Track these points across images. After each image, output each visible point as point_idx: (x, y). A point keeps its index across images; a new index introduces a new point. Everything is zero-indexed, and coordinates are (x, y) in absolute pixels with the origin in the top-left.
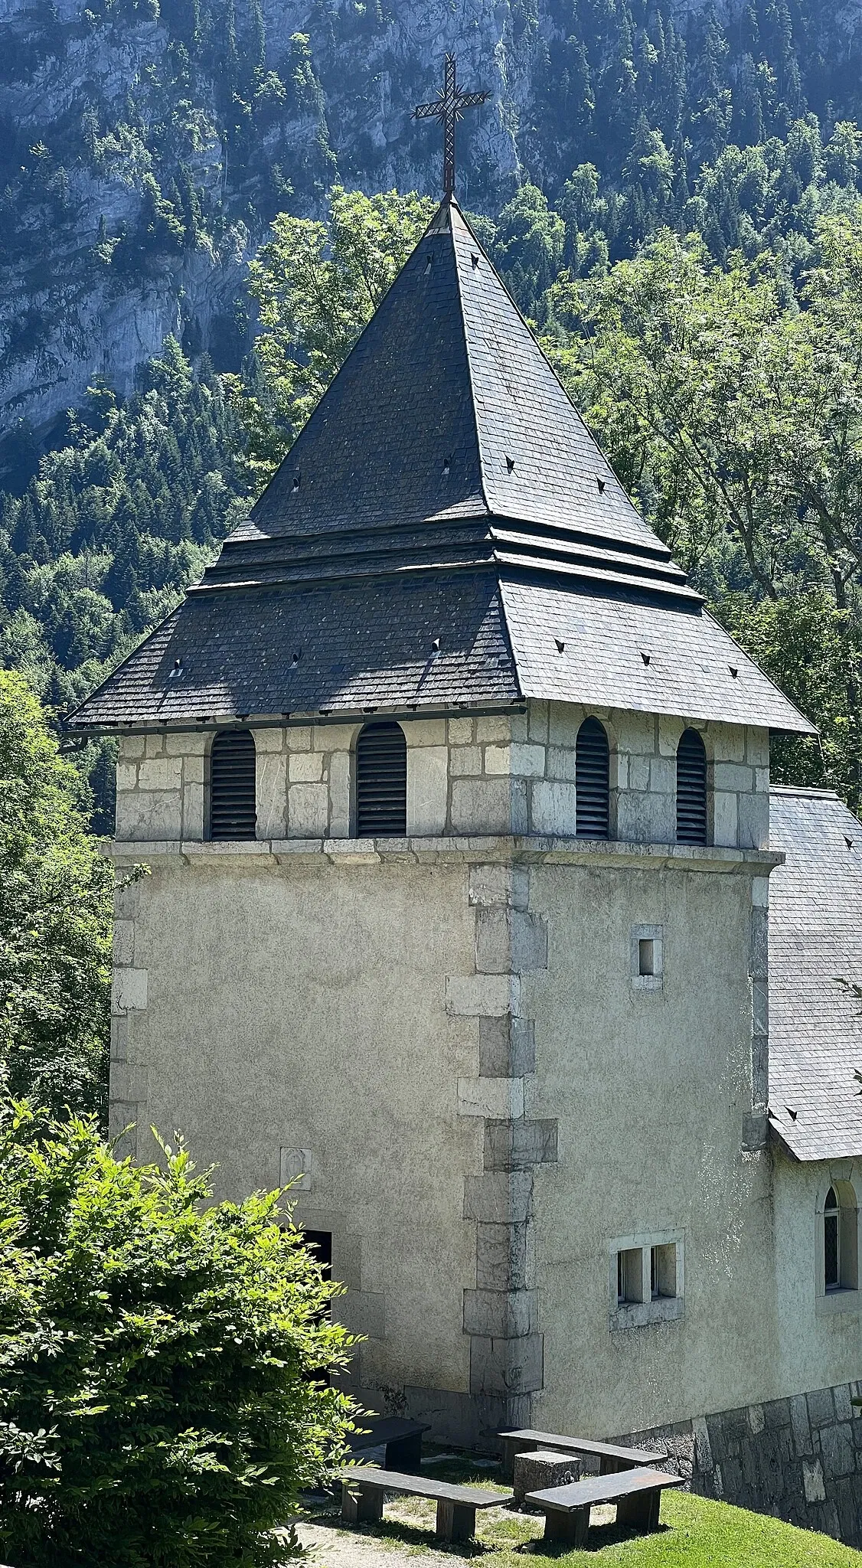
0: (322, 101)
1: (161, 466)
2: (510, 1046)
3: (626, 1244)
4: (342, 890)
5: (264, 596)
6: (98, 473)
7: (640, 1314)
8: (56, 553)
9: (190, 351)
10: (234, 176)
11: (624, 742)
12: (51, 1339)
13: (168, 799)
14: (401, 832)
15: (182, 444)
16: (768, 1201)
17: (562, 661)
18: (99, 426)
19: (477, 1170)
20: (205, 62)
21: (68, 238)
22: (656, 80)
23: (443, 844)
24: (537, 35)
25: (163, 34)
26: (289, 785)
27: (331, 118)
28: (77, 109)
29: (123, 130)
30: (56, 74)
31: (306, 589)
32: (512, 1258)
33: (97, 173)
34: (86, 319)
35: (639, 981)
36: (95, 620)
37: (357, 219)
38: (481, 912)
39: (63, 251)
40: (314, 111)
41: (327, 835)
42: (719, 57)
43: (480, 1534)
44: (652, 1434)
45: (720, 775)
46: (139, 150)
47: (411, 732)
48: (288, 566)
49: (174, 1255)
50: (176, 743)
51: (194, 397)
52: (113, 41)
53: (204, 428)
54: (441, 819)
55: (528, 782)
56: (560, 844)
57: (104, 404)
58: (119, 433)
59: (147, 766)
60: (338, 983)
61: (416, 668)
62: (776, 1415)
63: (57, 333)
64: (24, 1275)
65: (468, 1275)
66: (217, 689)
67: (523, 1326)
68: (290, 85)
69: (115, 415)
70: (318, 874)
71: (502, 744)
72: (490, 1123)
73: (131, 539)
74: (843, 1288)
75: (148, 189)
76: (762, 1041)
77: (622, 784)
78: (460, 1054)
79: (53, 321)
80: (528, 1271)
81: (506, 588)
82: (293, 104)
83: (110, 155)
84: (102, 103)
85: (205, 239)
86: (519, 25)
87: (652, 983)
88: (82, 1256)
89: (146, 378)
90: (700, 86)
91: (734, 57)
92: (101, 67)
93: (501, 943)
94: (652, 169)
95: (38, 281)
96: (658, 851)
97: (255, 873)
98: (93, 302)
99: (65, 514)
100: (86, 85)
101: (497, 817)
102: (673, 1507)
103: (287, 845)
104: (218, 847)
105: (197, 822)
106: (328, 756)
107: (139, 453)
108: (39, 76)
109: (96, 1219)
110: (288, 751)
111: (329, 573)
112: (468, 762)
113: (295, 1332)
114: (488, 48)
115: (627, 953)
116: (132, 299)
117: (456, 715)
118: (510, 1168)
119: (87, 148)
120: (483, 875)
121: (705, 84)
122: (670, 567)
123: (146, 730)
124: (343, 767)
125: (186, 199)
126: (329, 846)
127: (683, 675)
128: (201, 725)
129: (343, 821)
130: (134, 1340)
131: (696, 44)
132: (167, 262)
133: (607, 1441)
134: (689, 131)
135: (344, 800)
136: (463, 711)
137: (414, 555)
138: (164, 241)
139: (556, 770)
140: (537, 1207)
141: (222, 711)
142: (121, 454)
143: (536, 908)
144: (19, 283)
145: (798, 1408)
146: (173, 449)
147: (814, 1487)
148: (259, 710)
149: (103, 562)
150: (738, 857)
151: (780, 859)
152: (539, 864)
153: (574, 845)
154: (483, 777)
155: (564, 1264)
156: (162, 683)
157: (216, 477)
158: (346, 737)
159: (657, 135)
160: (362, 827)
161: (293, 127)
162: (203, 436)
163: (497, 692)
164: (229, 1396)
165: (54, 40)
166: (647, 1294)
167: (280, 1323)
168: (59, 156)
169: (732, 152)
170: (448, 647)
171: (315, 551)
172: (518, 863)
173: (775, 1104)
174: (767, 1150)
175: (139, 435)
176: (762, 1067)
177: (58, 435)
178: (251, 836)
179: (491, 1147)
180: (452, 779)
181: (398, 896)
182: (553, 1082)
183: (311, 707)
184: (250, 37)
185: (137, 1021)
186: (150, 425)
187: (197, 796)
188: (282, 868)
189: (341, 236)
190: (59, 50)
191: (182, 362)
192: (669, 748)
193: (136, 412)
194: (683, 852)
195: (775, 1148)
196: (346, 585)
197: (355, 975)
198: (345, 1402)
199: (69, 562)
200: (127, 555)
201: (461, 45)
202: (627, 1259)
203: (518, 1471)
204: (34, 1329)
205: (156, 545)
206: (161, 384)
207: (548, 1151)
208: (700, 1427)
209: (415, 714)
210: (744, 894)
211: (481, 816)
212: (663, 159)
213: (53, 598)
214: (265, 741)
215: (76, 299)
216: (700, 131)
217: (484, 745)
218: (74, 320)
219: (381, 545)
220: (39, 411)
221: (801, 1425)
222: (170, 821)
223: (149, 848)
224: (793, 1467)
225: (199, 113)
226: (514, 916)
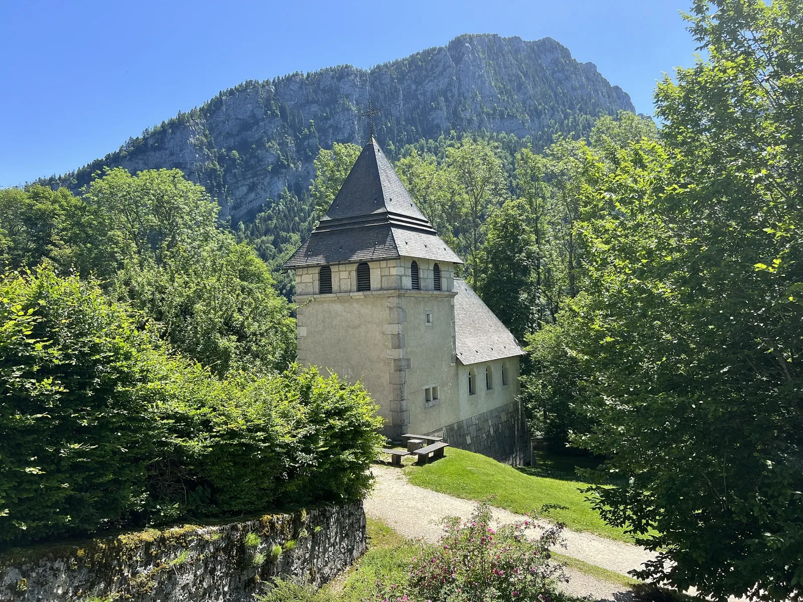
0: (317, 135)
1: (284, 216)
2: (399, 341)
3: (427, 387)
4: (355, 305)
5: (331, 233)
6: (270, 218)
7: (431, 404)
8: (261, 236)
9: (290, 190)
10: (298, 151)
11: (422, 266)
12: (311, 429)
13: (309, 284)
14: (369, 290)
15: (289, 211)
16: (457, 374)
17: (407, 247)
18: (270, 207)
19: (392, 371)
20: (290, 126)
21: (261, 165)
22: (390, 130)
23: (381, 292)
24: (364, 120)
25: (281, 121)
26: (340, 280)
27: (319, 139)
28: (262, 137)
29: (273, 141)
30: (257, 130)
31: (341, 231)
32: (402, 392)
33: (267, 151)
34: (265, 184)
35: (427, 324)
36: (271, 251)
37: (340, 150)
38: (390, 308)
39: (260, 168)
40: (315, 137)
41: (350, 292)
42: (404, 126)
43: (402, 462)
44: (434, 432)
45: (443, 274)
46: (276, 146)
47: (371, 265)
48: (336, 226)
49: (340, 403)
50: (311, 271)
51: (291, 201)
52: (270, 122)
53: (293, 208)
54: (379, 286)
55: (401, 276)
56: (409, 291)
57: (271, 202)
58: (274, 209)
59: (303, 277)
60: (355, 328)
61: (372, 249)
62: (460, 425)
63: (259, 187)
64: (302, 411)
65: (391, 397)
66: (321, 257)
67: (405, 409)
68: (310, 131)
69: (273, 205)
70: (348, 301)
71: (394, 267)
72: (395, 360)
73: (278, 232)
74: (473, 394)
75: (279, 154)
76: (454, 337)
77: (422, 276)
78: (386, 344)
79: (258, 184)
80: (405, 394)
81: (393, 229)
82: (310, 136)
83: (270, 147)
84: (268, 136)
85: (292, 165)
86: (360, 119)
87: (430, 324)
88: (318, 405)
89: (280, 197)
90: (400, 132)
91: (407, 125)
92: (267, 128)
93: (396, 316)
94: (390, 150)
95: (255, 175)
96: (430, 292)
97: (334, 301)
98: (267, 180)
99: (263, 228)
100: (264, 132)
101: (394, 285)
102: (446, 451)
103: (341, 294)
104: (323, 296)
105: (317, 290)
106: (350, 272)
107: (279, 213)
108: (253, 130)
109: (320, 395)
110: (340, 271)
111: (347, 227)
112: (386, 272)
113: (370, 420)
114: (353, 123)
115: (424, 317)
116: (276, 179)
117: (382, 260)
118: (400, 371)
119: (265, 146)
120: (391, 300)
121: (401, 131)
122: (428, 225)
123: (303, 267)
124: (354, 274)
125: (287, 156)
126: (351, 294)
127: (434, 250)
128: (318, 265)
129: (355, 288)
130: (331, 427)
131: (398, 123)
132: (284, 171)
133: (424, 435)
134: (398, 141)
135: (355, 282)
136: (384, 259)
137: (368, 222)
138: (283, 166)
139: (407, 273)
140: (407, 380)
141: (323, 262)
142: (275, 213)
143: (404, 307)
144: (250, 176)
145: (465, 422)
146: (287, 212)
147: (469, 441)
148: (332, 261)
149: (272, 238)
150: (448, 293)
151: (457, 293)
152: (404, 296)
153: (412, 291)
154: (390, 275)
155: (413, 393)
156: (307, 255)
157: (297, 219)
158: (355, 267)
159: (391, 142)
160: (360, 289)
161: (311, 141)
162: (294, 210)
163: (393, 254)
164: (354, 439)
165: (257, 122)
166: (432, 399)
167: (366, 418)
168: (258, 147)
169: (407, 146)
170: (380, 244)
171: (344, 222)
172: (399, 296)
173: (458, 352)
174: (456, 363)
175: (279, 209)
176: (454, 343)
177: (260, 210)
178: (331, 293)
179: (395, 366)
180: (382, 276)
181: (369, 306)
182: (409, 349)
183: (346, 260)
184: (300, 121)
185: (304, 339)
186: (281, 207)
187: (317, 283)
188: (340, 300)
189: (336, 154)
190: (258, 125)
191: (288, 193)
192: (432, 268)
193: (278, 204)
194: (436, 292)
195: (458, 362)
196: (352, 230)
197: (359, 326)
198: (383, 438)
199: (264, 238)
200: (277, 236)
201: (347, 123)
202: (427, 390)
203: (408, 445)
204: (306, 427)
205: (284, 234)
206: (283, 198)
207: (409, 366)
208: (444, 429)
209: (372, 260)
210: (449, 302)
211: (389, 285)
212: (392, 147)
213: (261, 246)
214: (334, 269)
215: (263, 179)
216: (400, 141)
217: (389, 268)
218: (263, 184)
219: (360, 220)
220: (256, 204)
221: (465, 427)
222: (311, 290)
223: (305, 297)
224: (464, 436)
225: (290, 138)
226: (399, 309)
